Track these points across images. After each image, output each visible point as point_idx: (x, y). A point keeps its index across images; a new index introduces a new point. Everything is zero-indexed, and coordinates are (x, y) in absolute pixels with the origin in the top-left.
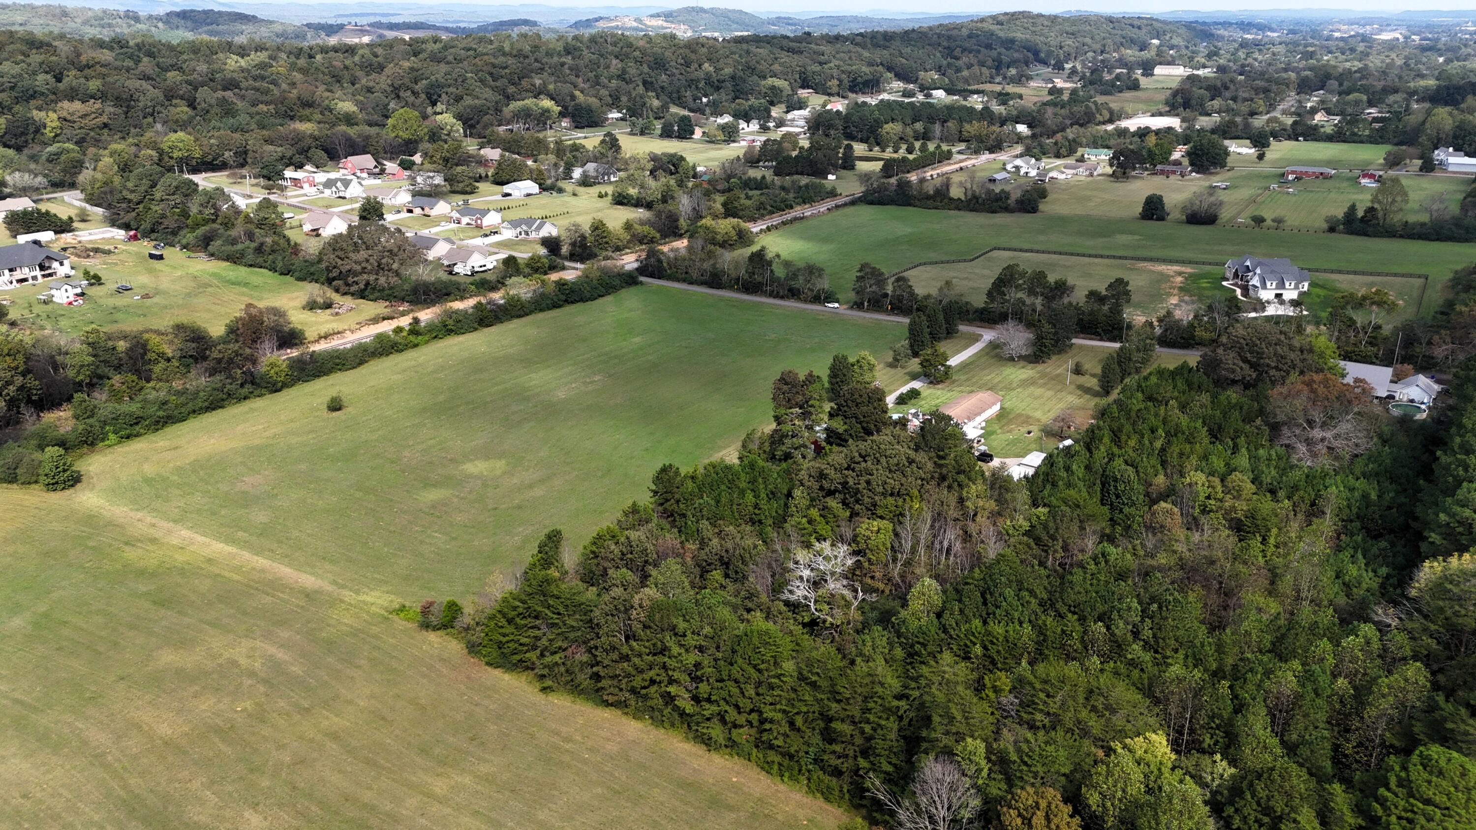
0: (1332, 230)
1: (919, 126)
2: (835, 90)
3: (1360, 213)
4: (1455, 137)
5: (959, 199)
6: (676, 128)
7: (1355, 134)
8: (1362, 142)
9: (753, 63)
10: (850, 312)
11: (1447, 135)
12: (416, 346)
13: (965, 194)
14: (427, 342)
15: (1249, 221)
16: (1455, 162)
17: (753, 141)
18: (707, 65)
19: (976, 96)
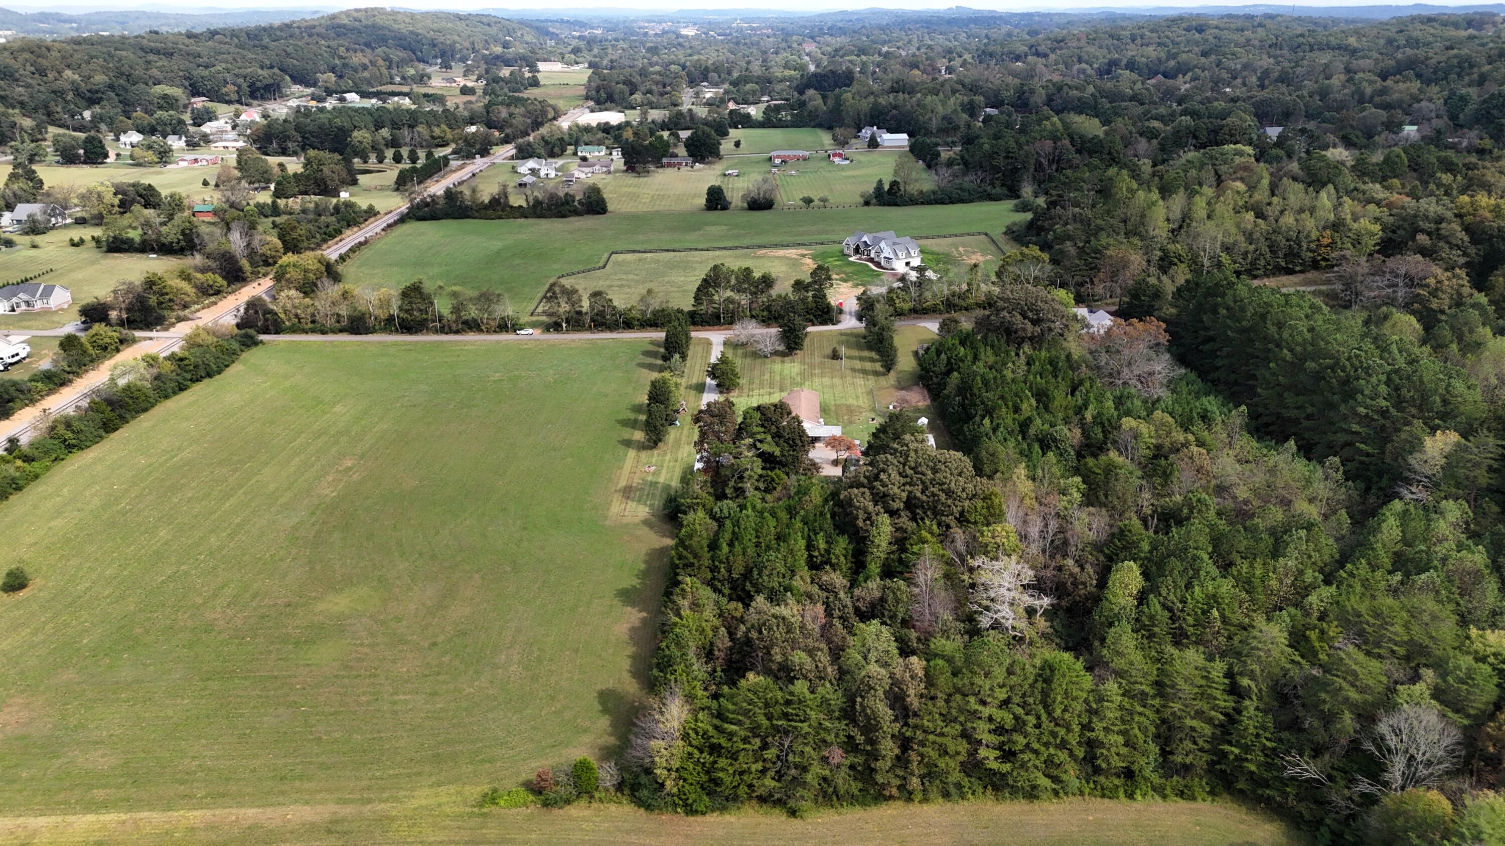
0: (867, 203)
1: (385, 132)
2: (234, 97)
3: (886, 187)
4: (872, 117)
5: (520, 207)
6: (81, 152)
7: (780, 120)
8: (787, 127)
9: (125, 69)
10: (547, 336)
11: (865, 115)
12: (37, 477)
13: (527, 200)
14: (48, 468)
15: (801, 203)
16: (888, 138)
17: (196, 160)
18: (68, 73)
19: (396, 99)
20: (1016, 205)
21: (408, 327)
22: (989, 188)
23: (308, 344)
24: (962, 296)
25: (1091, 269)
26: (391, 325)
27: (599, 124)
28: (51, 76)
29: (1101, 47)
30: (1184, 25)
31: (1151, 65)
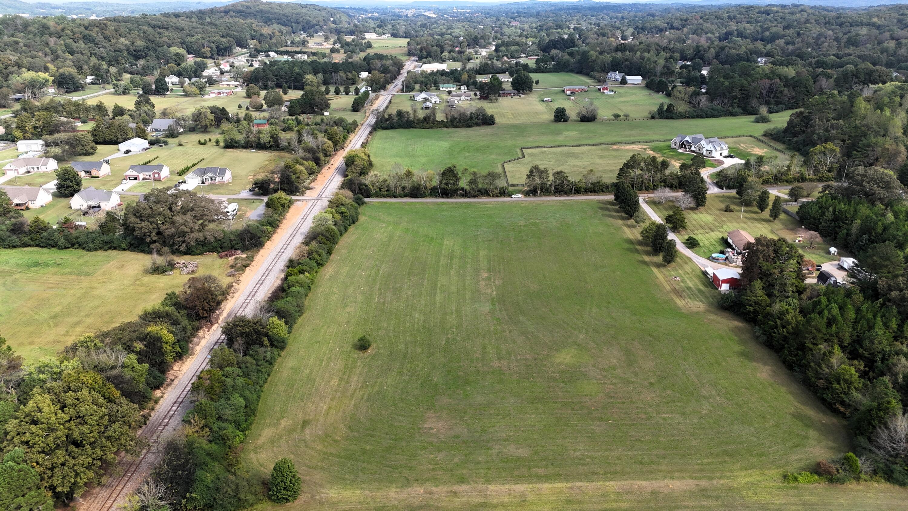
0: (653, 117)
1: (320, 76)
2: (209, 54)
3: (665, 107)
4: (612, 66)
5: (442, 121)
6: (154, 88)
8: (551, 72)
9: (151, 38)
10: (530, 199)
11: (608, 64)
13: (447, 117)
15: (613, 117)
16: (631, 79)
17: (219, 93)
18: (122, 40)
19: (300, 55)
20: (756, 119)
21: (446, 193)
22: (730, 108)
23: (392, 204)
24: (786, 173)
25: (865, 157)
26: (434, 192)
27: (438, 71)
28: (113, 41)
29: (713, 24)
30: (756, 10)
31: (753, 35)
